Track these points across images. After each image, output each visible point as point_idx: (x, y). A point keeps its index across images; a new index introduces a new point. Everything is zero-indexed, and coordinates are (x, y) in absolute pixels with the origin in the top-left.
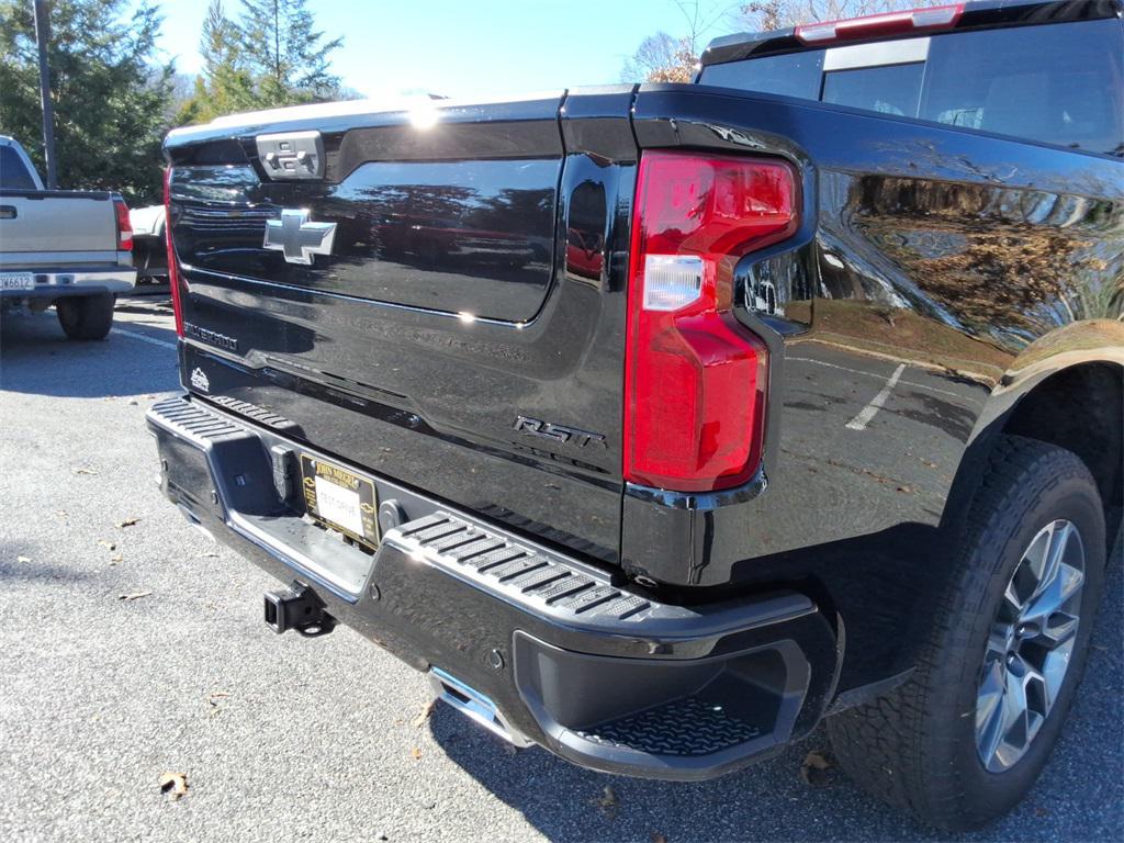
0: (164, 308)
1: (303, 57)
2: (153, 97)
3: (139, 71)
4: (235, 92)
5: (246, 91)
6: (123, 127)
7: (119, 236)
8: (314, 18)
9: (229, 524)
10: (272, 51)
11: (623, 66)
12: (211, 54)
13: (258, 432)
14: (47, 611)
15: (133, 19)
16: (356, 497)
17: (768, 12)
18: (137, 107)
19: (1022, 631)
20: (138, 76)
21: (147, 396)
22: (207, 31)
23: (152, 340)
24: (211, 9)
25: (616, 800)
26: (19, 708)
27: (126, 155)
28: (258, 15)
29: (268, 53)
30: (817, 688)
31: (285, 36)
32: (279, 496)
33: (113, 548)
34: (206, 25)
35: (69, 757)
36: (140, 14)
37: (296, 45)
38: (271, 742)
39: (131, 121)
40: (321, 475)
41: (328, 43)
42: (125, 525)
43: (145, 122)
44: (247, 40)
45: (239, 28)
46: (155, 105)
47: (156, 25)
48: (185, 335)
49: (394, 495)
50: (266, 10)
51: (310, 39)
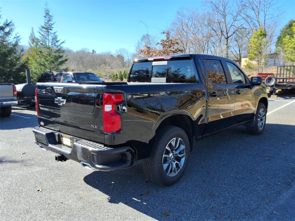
0: (22, 108)
1: (55, 46)
2: (18, 57)
3: (14, 51)
4: (38, 54)
5: (41, 54)
6: (10, 65)
7: (14, 93)
8: (57, 36)
9: (49, 146)
10: (48, 45)
11: (138, 42)
12: (31, 44)
13: (53, 131)
14: (11, 168)
15: (13, 39)
16: (70, 140)
17: (167, 34)
18: (14, 59)
19: (175, 155)
20: (14, 52)
21: (22, 129)
22: (30, 39)
23: (21, 116)
24: (31, 34)
25: (113, 187)
26: (10, 182)
27: (11, 71)
28: (44, 36)
29: (46, 45)
30: (132, 159)
31: (51, 41)
32: (57, 141)
33: (21, 158)
34: (30, 37)
35: (21, 188)
36: (15, 38)
37: (53, 43)
38: (56, 184)
39: (12, 63)
40: (64, 137)
41: (61, 42)
42: (23, 154)
43: (16, 63)
44: (41, 42)
45: (39, 40)
46: (18, 59)
47: (19, 40)
48: (39, 116)
49: (75, 138)
50: (46, 35)
51: (57, 41)
